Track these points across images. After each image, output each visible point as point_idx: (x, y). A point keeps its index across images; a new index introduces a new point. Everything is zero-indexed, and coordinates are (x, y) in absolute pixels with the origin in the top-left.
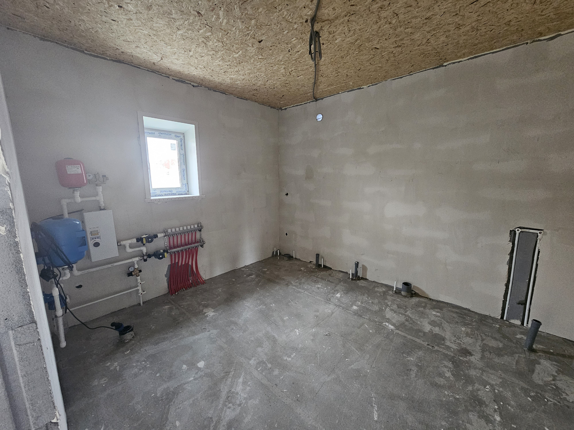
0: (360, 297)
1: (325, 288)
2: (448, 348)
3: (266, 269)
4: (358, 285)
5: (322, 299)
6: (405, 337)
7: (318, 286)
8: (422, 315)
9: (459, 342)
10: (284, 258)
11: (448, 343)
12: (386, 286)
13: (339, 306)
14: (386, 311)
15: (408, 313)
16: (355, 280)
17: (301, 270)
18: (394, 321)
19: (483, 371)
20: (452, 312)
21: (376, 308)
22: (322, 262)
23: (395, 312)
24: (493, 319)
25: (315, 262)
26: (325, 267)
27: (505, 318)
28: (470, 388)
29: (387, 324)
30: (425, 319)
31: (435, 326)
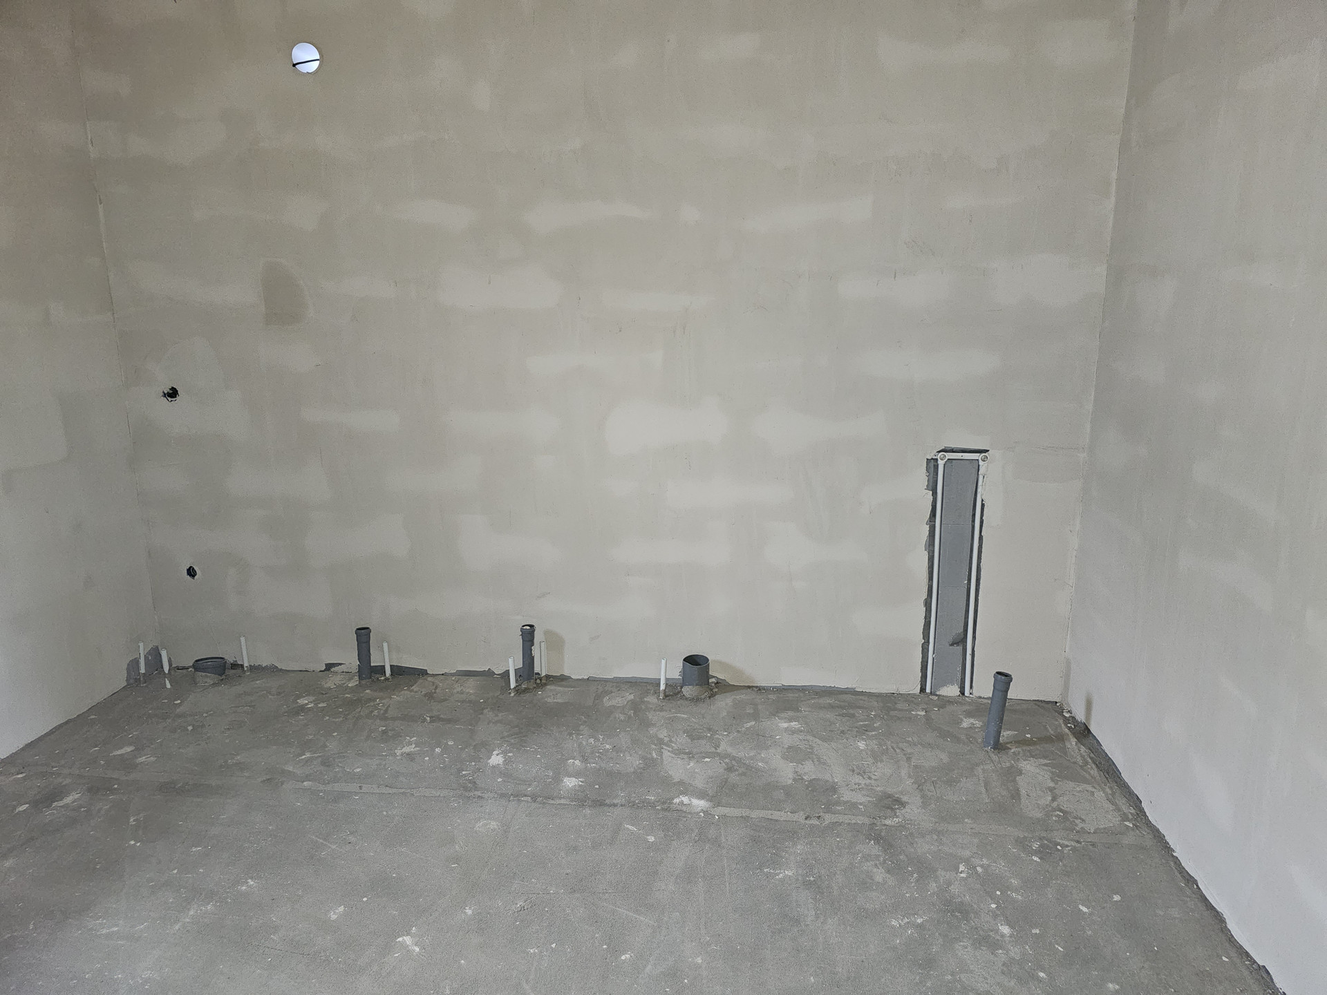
0: (570, 744)
1: (438, 750)
2: (853, 806)
4: (545, 702)
5: (446, 792)
6: (746, 819)
7: (407, 749)
8: (760, 740)
9: (868, 781)
10: (199, 680)
11: (847, 796)
12: (633, 683)
13: (518, 796)
14: (665, 763)
15: (724, 747)
16: (526, 690)
17: (302, 708)
19: (940, 834)
20: (821, 708)
21: (632, 761)
23: (691, 755)
24: (907, 698)
26: (398, 671)
27: (928, 690)
29: (685, 799)
30: (771, 751)
31: (800, 762)
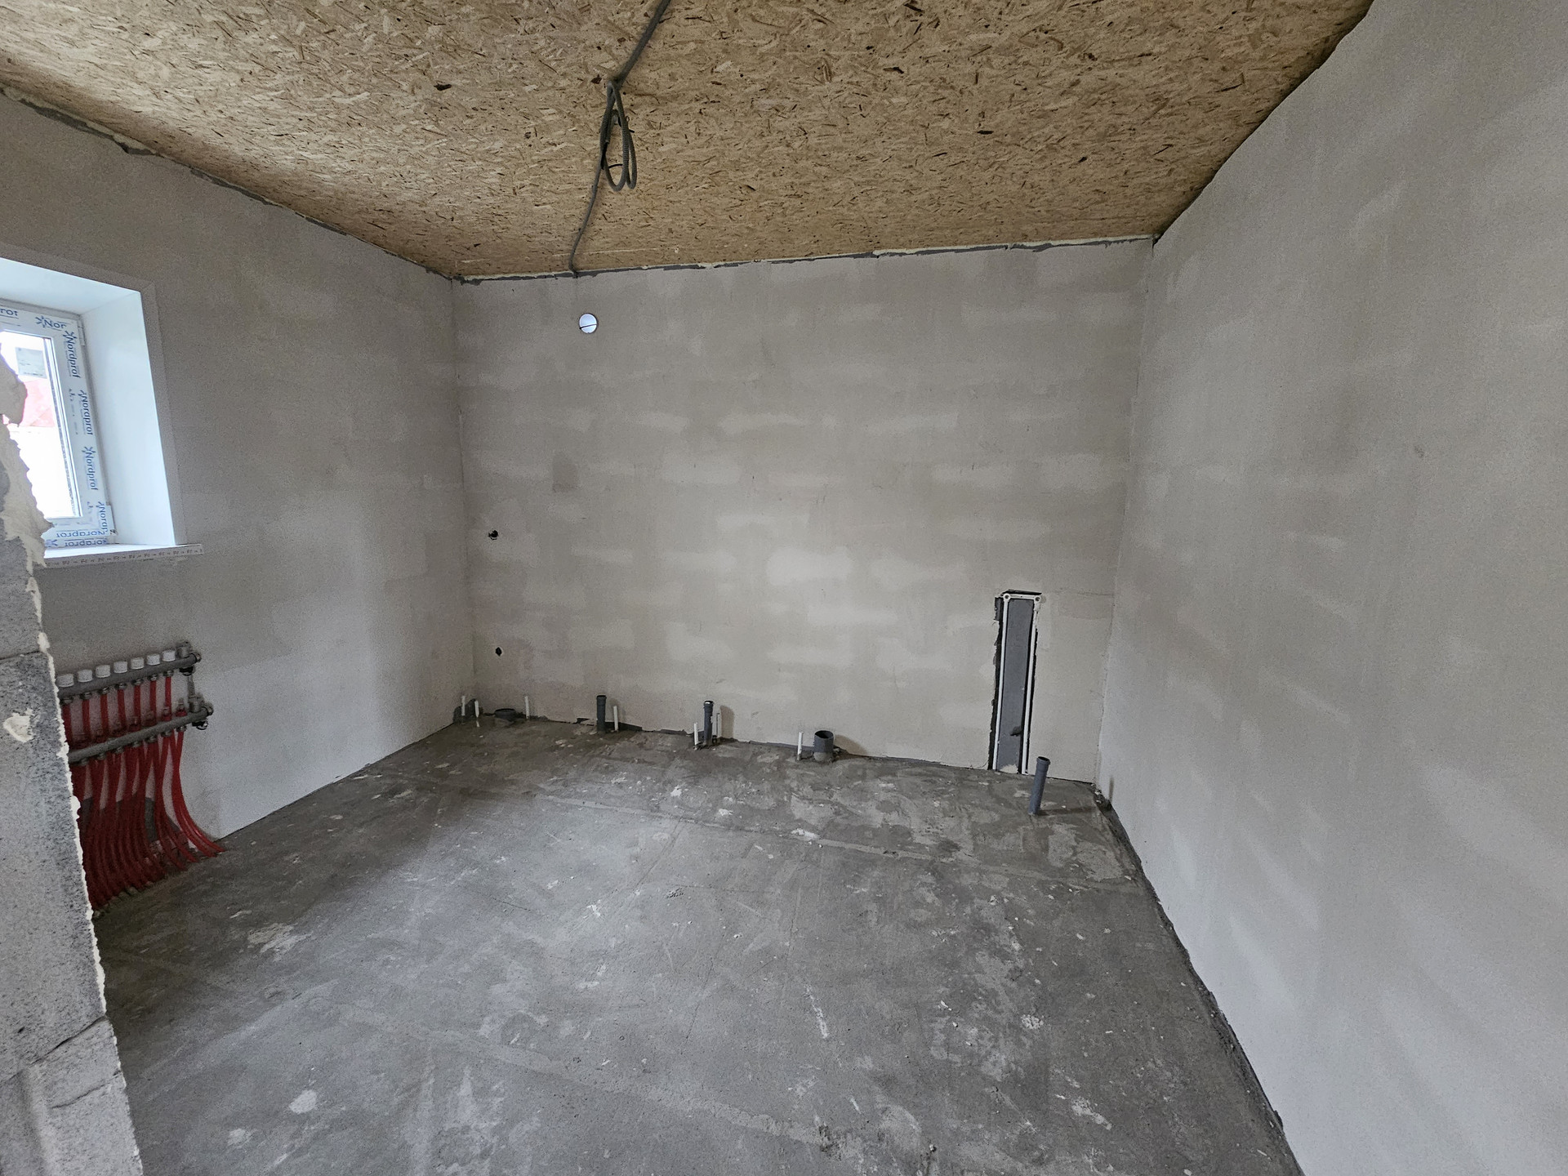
0: (728, 786)
1: (639, 782)
2: (921, 847)
3: (446, 765)
4: (717, 757)
5: (638, 811)
6: (841, 849)
7: (619, 780)
8: (862, 794)
9: (936, 830)
10: (496, 722)
11: (918, 839)
12: (779, 747)
13: (685, 818)
14: (792, 804)
15: (836, 797)
16: (706, 746)
17: (557, 747)
18: (813, 822)
19: (982, 872)
20: (913, 774)
21: (769, 802)
22: (613, 717)
23: (811, 801)
24: (979, 772)
25: (593, 717)
26: (623, 727)
27: (994, 768)
28: (968, 910)
29: (801, 831)
30: (870, 803)
31: (890, 812)
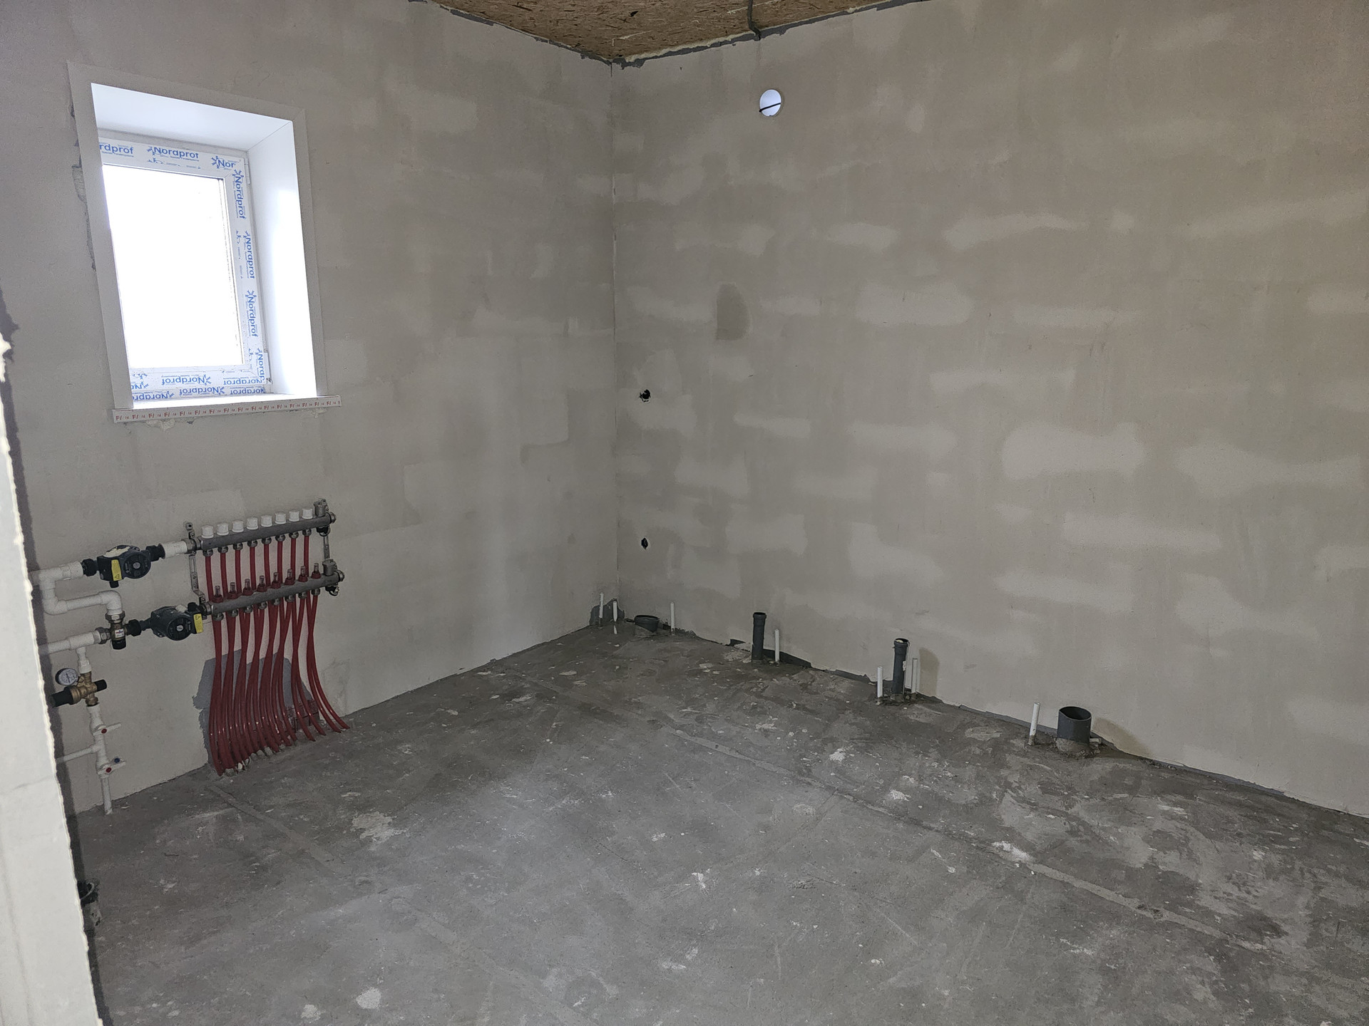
0: (913, 762)
1: (791, 734)
2: (1207, 914)
3: (572, 673)
4: (907, 719)
5: (782, 771)
6: (1067, 885)
7: (766, 726)
8: (1125, 814)
9: (1244, 895)
10: (637, 632)
11: (1205, 900)
12: (1004, 721)
13: (842, 792)
14: (1003, 805)
15: (1078, 809)
16: (894, 703)
17: (701, 672)
18: (1029, 836)
19: (1313, 979)
20: (1224, 802)
21: (969, 795)
22: (773, 643)
23: (1034, 807)
25: (748, 641)
26: (786, 659)
29: (1007, 846)
30: (1133, 829)
31: (1164, 849)
